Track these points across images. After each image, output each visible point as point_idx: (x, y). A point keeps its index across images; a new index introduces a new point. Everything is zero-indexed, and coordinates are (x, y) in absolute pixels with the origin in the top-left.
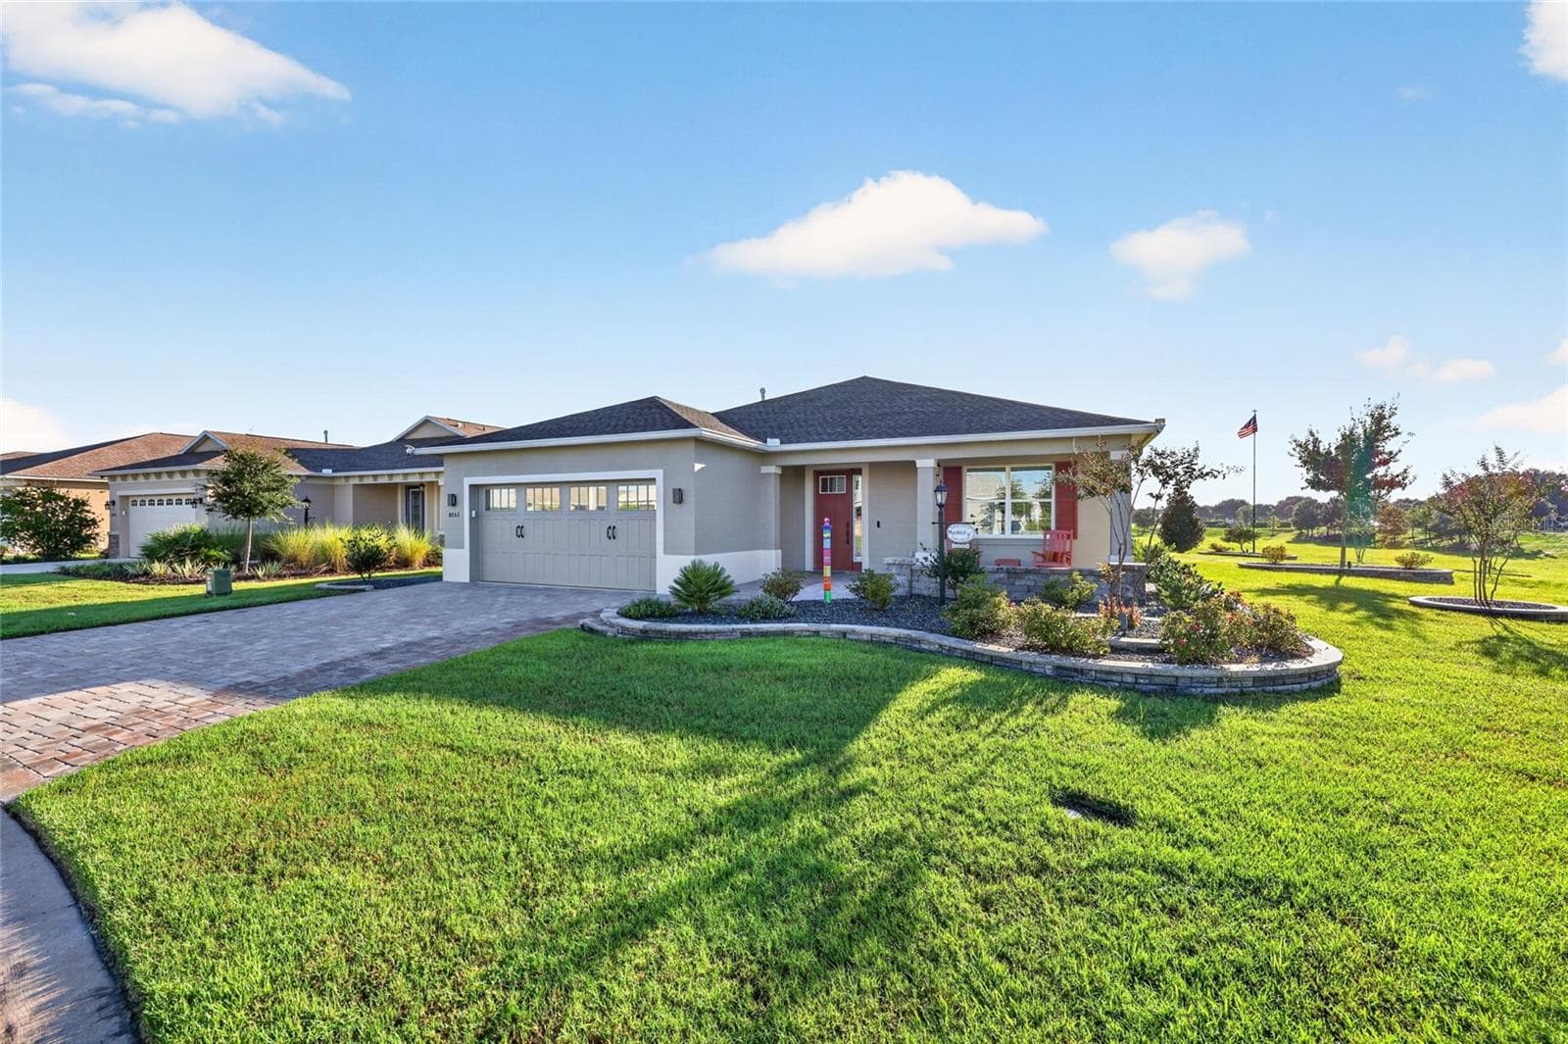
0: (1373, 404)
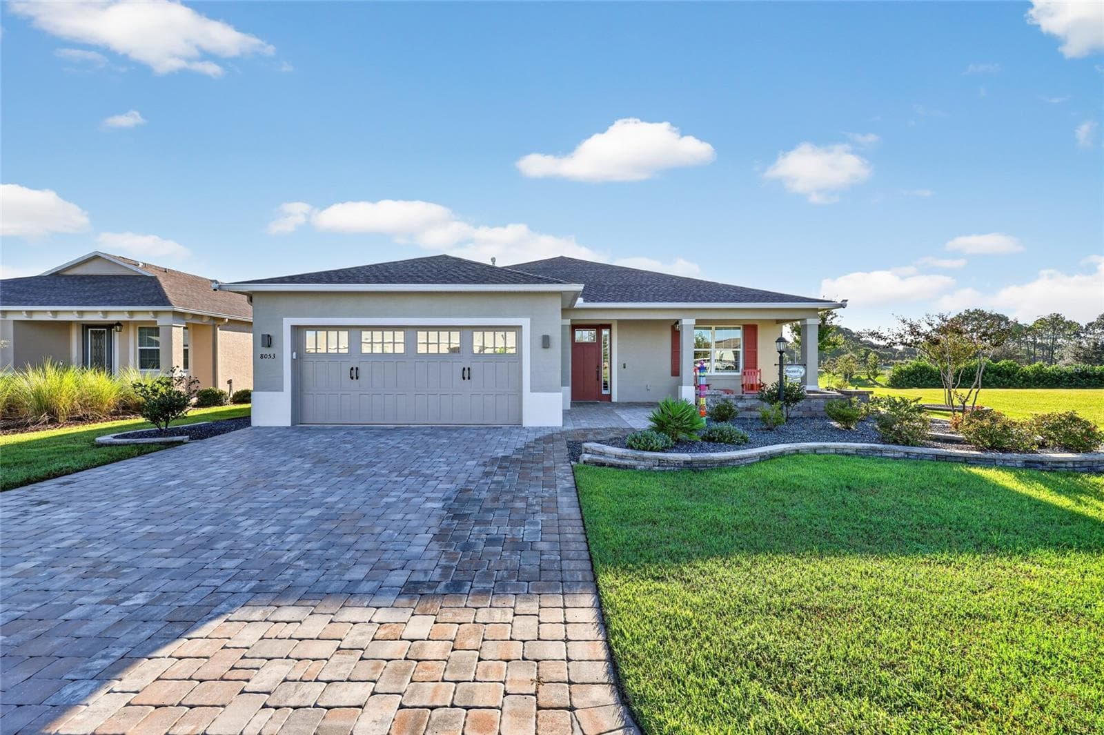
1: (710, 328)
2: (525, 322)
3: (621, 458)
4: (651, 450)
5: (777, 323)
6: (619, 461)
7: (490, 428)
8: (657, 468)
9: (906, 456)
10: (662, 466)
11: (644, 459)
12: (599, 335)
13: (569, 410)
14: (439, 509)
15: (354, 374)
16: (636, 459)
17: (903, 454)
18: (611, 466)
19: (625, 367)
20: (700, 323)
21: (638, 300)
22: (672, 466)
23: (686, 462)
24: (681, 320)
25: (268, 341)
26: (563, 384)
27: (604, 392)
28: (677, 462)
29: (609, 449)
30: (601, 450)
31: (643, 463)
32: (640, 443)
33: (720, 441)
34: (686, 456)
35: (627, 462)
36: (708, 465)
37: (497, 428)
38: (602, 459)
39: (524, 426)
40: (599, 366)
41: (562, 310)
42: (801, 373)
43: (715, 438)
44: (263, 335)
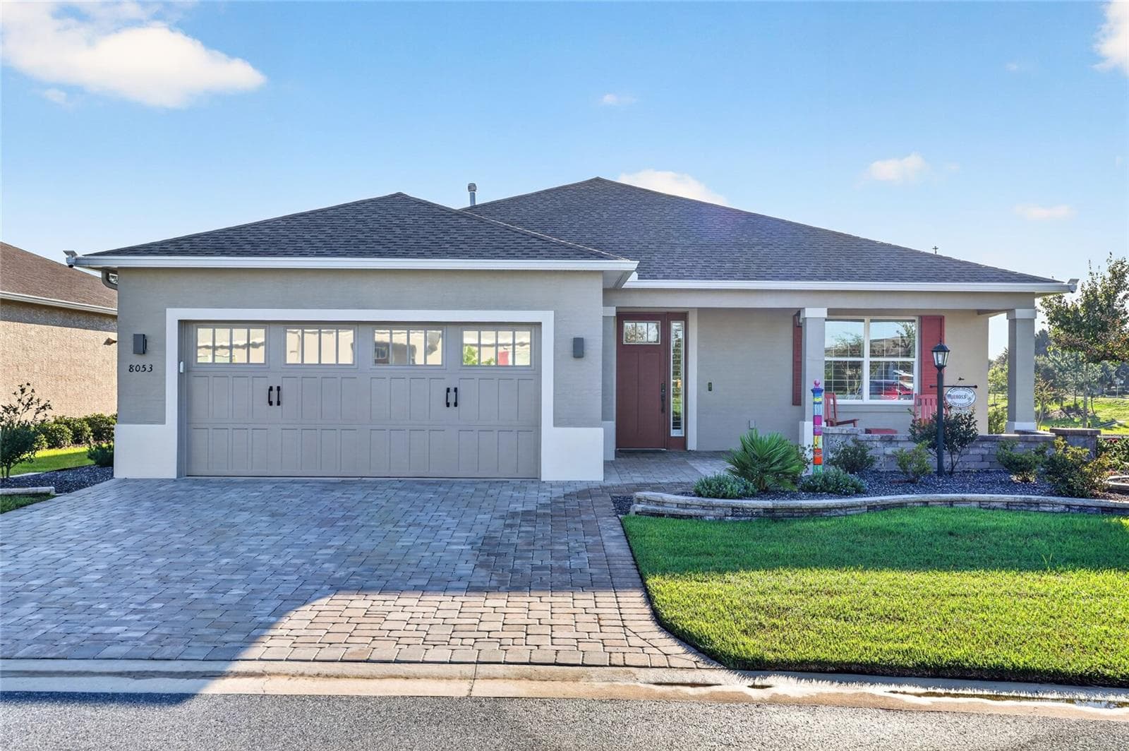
0: (1114, 259)
1: (863, 321)
2: (547, 318)
3: (686, 506)
4: (724, 497)
5: (979, 314)
6: (682, 511)
7: (491, 483)
8: (730, 518)
9: (1067, 509)
10: (736, 516)
11: (713, 507)
12: (665, 333)
13: (612, 461)
14: (469, 550)
15: (274, 396)
16: (704, 507)
17: (1063, 507)
18: (673, 516)
19: (710, 389)
20: (835, 314)
21: (730, 276)
22: (748, 516)
23: (766, 510)
24: (804, 308)
25: (141, 345)
26: (605, 418)
27: (674, 433)
28: (756, 510)
29: (668, 497)
30: (659, 499)
31: (712, 513)
32: (710, 488)
33: (822, 490)
34: (768, 503)
35: (692, 512)
36: (795, 515)
37: (502, 482)
38: (660, 509)
39: (542, 480)
40: (665, 387)
41: (604, 289)
42: (970, 399)
43: (816, 487)
44: (135, 335)
